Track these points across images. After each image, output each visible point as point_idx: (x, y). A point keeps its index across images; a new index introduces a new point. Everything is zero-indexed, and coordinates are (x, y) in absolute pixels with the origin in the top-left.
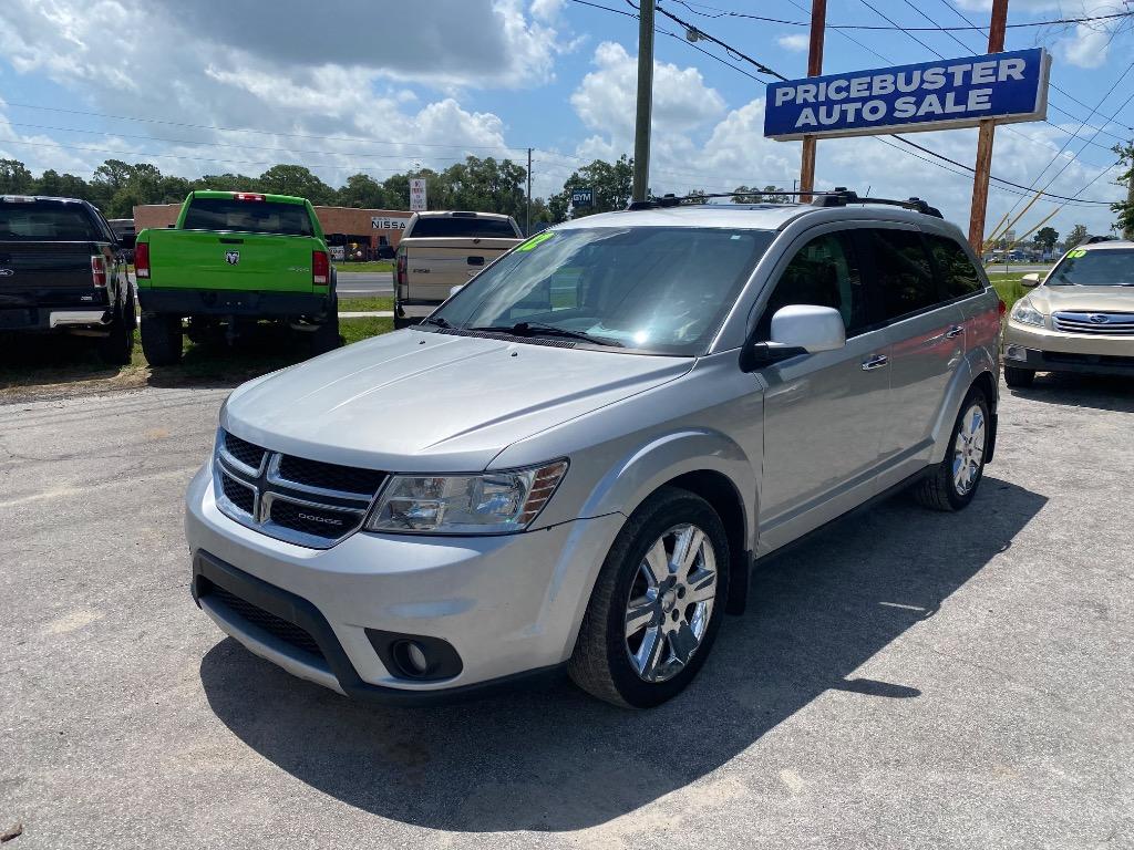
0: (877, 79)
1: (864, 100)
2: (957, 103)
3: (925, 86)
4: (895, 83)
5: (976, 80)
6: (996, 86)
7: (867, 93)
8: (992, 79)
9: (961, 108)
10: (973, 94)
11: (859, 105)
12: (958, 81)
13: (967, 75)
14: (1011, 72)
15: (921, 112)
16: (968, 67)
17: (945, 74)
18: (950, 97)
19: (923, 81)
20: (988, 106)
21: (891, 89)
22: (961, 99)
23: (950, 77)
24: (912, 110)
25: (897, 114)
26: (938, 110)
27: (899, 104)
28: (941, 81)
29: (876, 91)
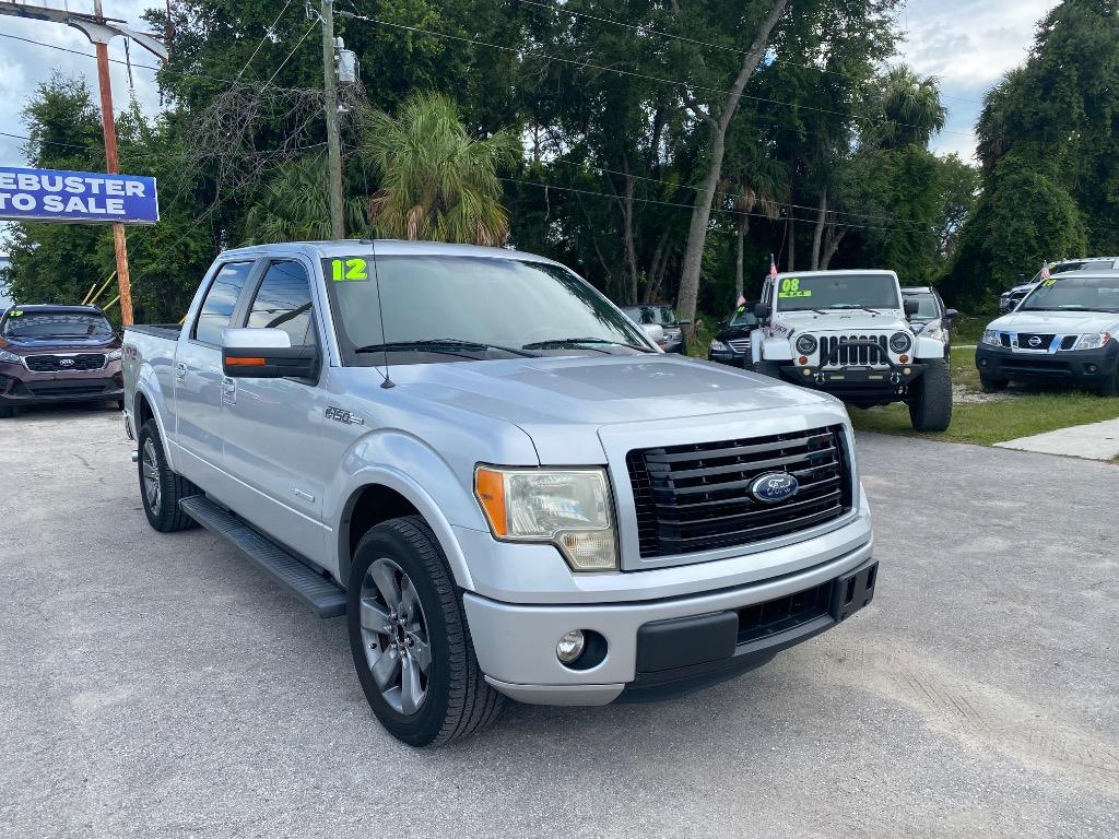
0: (21, 177)
1: (14, 192)
2: (97, 206)
3: (68, 189)
4: (40, 182)
5: (109, 191)
6: (125, 197)
7: (14, 187)
8: (123, 193)
9: (102, 211)
10: (109, 202)
11: (8, 196)
12: (95, 190)
13: (102, 187)
14: (135, 190)
15: (69, 209)
16: (102, 181)
17: (83, 183)
18: (92, 201)
19: (65, 186)
20: (123, 212)
21: (36, 187)
22: (101, 203)
23: (88, 187)
24: (60, 207)
25: (46, 208)
26: (84, 210)
27: (47, 199)
28: (82, 189)
29: (22, 186)
